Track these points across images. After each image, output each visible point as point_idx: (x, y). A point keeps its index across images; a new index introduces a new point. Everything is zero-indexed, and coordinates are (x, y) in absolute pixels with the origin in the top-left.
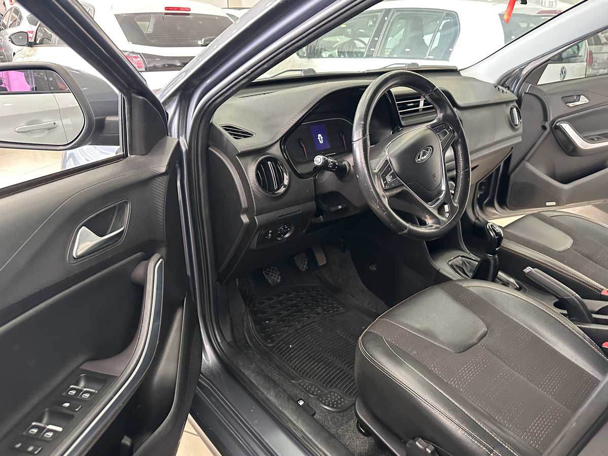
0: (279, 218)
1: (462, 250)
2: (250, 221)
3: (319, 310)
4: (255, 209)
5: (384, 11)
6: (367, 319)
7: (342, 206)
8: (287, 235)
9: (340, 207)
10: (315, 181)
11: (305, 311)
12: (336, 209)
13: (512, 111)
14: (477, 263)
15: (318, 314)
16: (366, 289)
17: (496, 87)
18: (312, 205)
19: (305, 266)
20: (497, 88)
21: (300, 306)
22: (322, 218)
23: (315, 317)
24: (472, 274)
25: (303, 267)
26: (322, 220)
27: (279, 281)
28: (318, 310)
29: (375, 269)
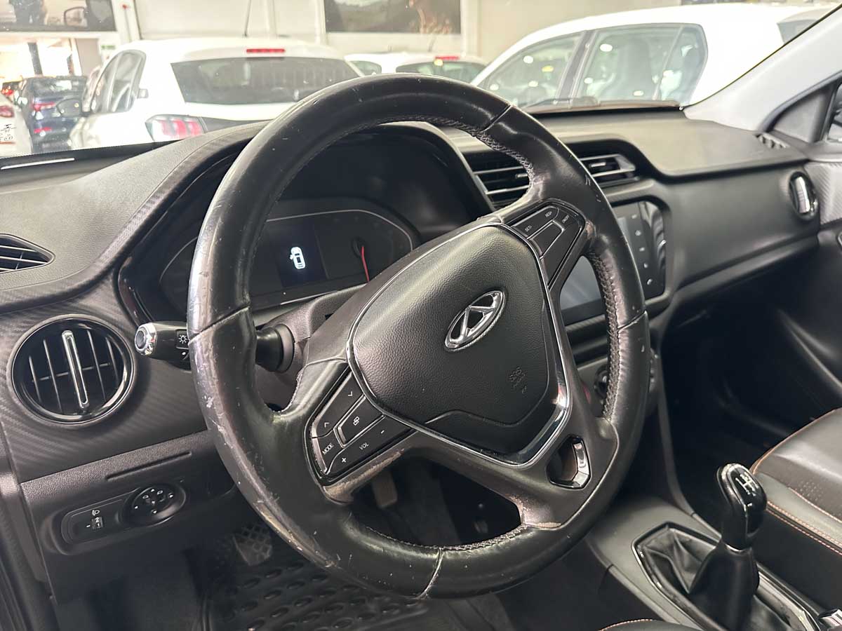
1: (675, 505)
5: (583, 35)
8: (166, 513)
13: (795, 184)
17: (758, 136)
20: (761, 139)
24: (693, 576)
27: (267, 555)
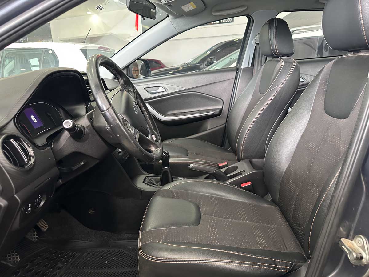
0: (36, 189)
2: (8, 202)
3: (60, 265)
4: (14, 187)
6: (101, 250)
7: (84, 162)
9: (82, 163)
10: (52, 148)
11: (49, 272)
12: (80, 166)
14: (160, 177)
15: (61, 268)
16: (89, 230)
18: (55, 171)
19: (36, 237)
21: (41, 271)
22: (60, 181)
23: (59, 273)
25: (35, 238)
26: (61, 182)
27: (19, 260)
28: (58, 265)
29: (93, 212)
